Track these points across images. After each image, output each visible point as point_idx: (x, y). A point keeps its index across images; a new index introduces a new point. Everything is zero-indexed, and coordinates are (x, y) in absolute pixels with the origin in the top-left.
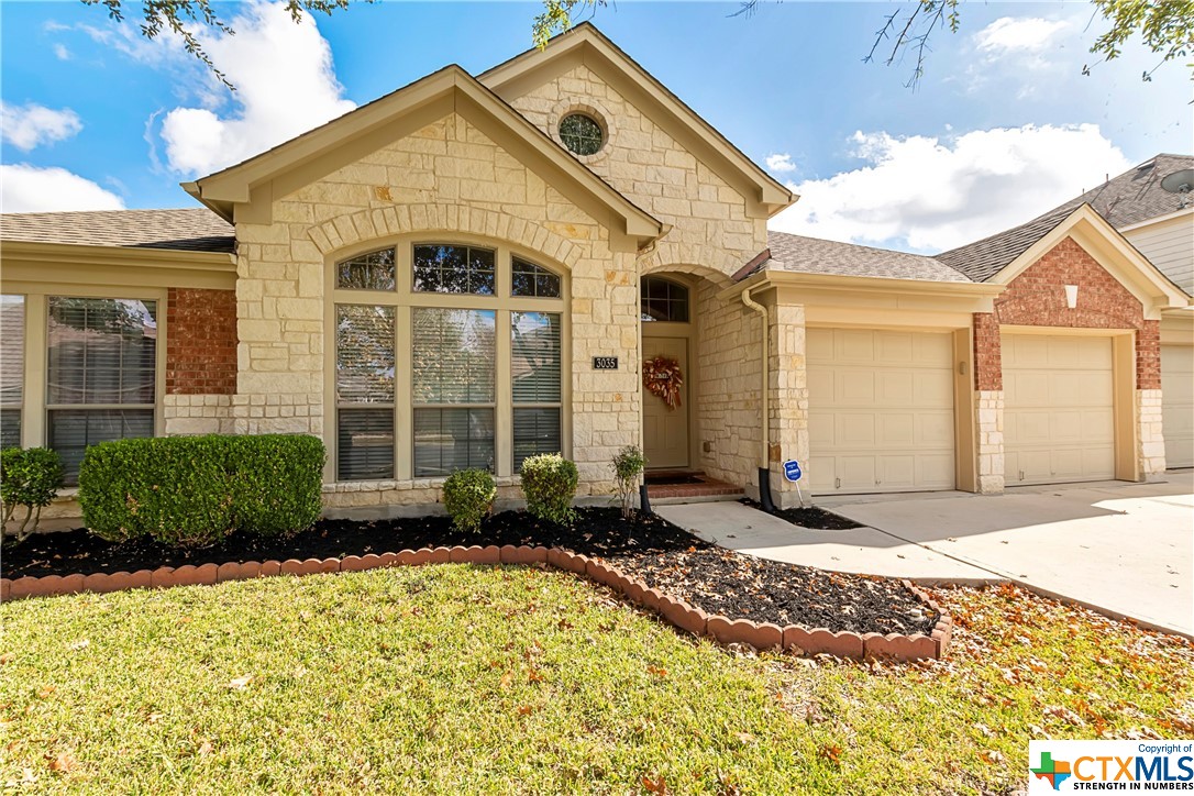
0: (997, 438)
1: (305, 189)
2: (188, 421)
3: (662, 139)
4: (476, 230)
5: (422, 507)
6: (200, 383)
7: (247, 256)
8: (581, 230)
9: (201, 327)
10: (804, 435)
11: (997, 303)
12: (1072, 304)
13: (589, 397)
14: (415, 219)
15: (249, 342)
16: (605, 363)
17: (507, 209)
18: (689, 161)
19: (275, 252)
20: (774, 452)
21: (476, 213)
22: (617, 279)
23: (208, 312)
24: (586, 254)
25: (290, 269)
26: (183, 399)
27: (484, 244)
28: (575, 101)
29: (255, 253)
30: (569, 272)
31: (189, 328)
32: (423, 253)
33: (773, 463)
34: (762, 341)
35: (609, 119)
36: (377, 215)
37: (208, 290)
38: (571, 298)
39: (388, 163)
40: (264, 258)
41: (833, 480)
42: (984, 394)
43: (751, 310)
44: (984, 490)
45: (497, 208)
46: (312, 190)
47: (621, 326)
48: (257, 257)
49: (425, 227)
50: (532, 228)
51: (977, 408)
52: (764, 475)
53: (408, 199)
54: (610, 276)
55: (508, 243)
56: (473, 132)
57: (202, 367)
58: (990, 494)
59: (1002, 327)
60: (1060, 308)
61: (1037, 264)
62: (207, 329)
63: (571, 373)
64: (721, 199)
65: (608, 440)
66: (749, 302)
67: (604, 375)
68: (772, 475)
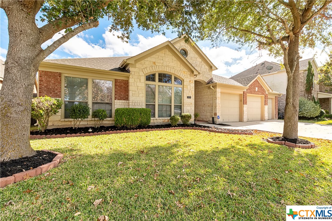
0: (246, 113)
1: (141, 61)
2: (119, 105)
3: (197, 56)
4: (169, 71)
5: (160, 123)
6: (121, 98)
7: (132, 74)
8: (186, 72)
9: (121, 87)
10: (220, 111)
11: (247, 90)
12: (257, 91)
13: (187, 103)
14: (160, 68)
15: (132, 91)
16: (189, 97)
17: (174, 67)
18: (200, 60)
19: (136, 73)
20: (216, 114)
21: (169, 68)
22: (191, 82)
23: (122, 84)
24: (186, 77)
25: (139, 77)
26: (118, 101)
27: (170, 74)
28: (183, 47)
29: (133, 73)
30: (183, 80)
31: (119, 87)
32: (160, 75)
33: (215, 116)
34: (213, 94)
35: (188, 51)
36: (153, 67)
37: (122, 80)
38: (184, 85)
39: (155, 57)
40: (135, 74)
41: (222, 120)
42: (245, 105)
43: (211, 89)
44: (244, 121)
45: (173, 67)
46: (143, 61)
47: (192, 91)
48: (133, 74)
49: (161, 70)
50: (178, 72)
51: (243, 107)
52: (213, 118)
53: (158, 64)
54: (190, 81)
55: (174, 74)
56: (169, 53)
57: (121, 95)
58: (245, 122)
59: (247, 94)
60: (255, 91)
61: (252, 83)
62: (122, 87)
63: (183, 99)
64: (205, 68)
65: (189, 112)
66: (211, 87)
67: (189, 99)
68: (214, 118)
